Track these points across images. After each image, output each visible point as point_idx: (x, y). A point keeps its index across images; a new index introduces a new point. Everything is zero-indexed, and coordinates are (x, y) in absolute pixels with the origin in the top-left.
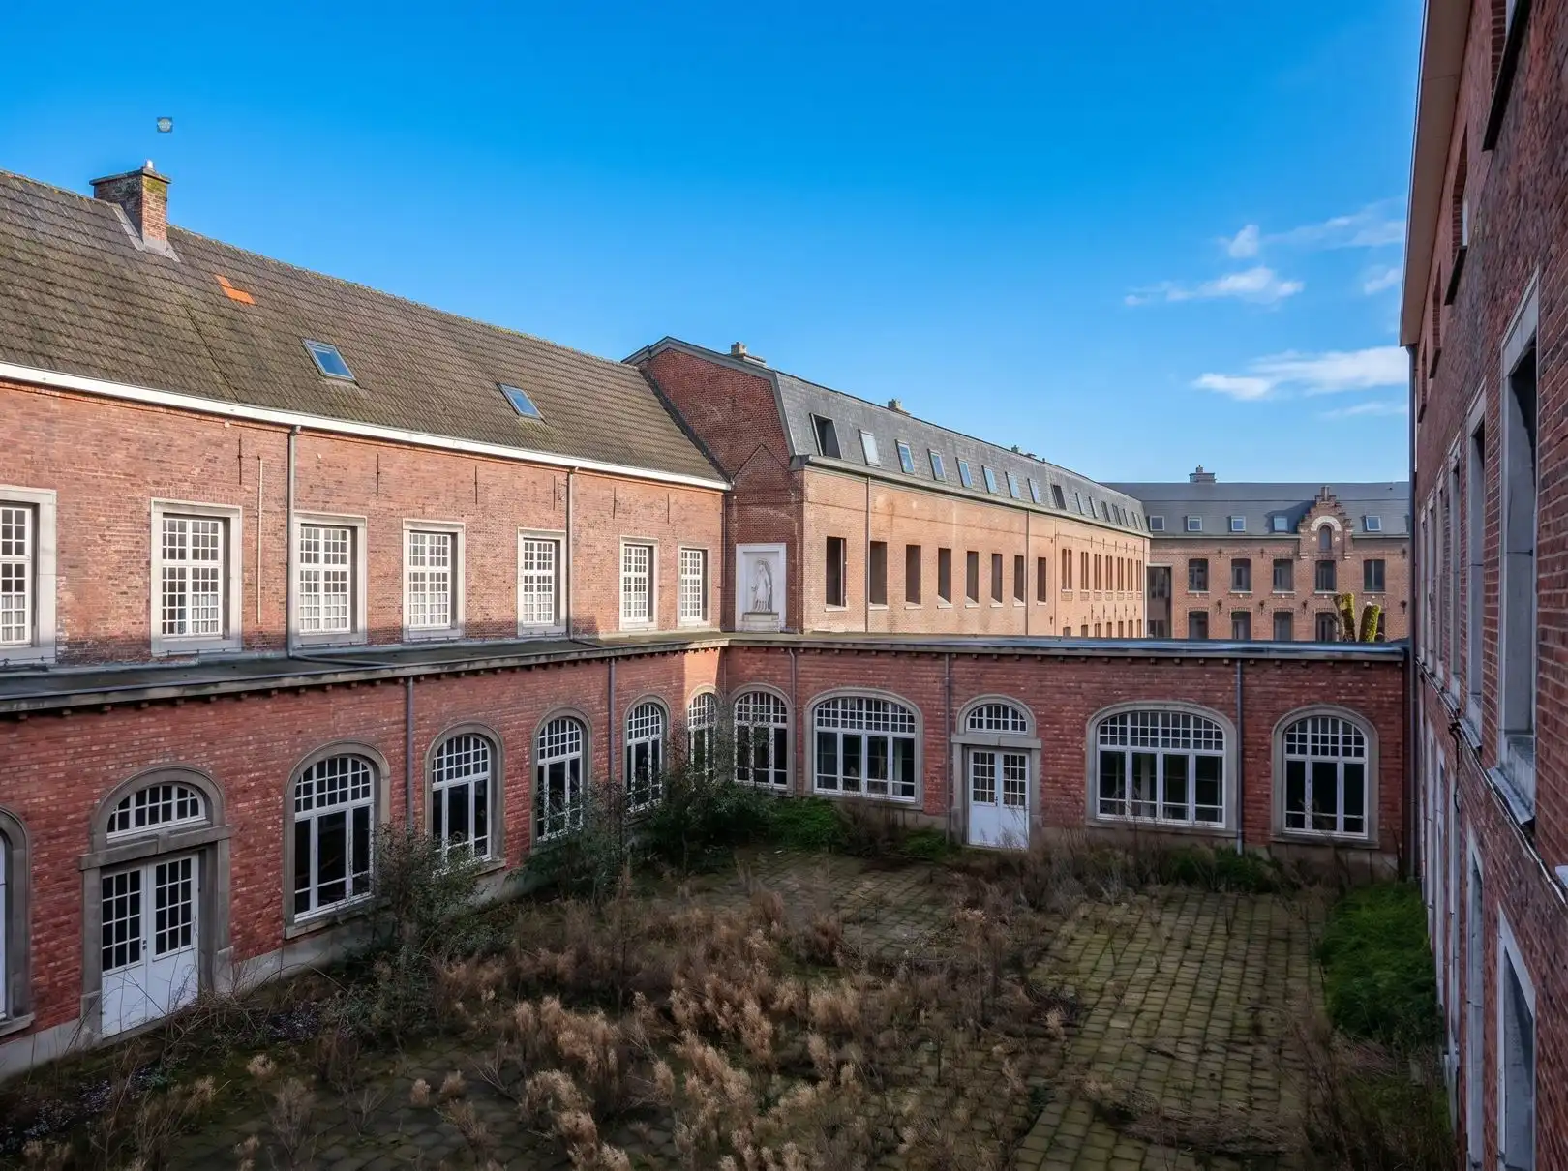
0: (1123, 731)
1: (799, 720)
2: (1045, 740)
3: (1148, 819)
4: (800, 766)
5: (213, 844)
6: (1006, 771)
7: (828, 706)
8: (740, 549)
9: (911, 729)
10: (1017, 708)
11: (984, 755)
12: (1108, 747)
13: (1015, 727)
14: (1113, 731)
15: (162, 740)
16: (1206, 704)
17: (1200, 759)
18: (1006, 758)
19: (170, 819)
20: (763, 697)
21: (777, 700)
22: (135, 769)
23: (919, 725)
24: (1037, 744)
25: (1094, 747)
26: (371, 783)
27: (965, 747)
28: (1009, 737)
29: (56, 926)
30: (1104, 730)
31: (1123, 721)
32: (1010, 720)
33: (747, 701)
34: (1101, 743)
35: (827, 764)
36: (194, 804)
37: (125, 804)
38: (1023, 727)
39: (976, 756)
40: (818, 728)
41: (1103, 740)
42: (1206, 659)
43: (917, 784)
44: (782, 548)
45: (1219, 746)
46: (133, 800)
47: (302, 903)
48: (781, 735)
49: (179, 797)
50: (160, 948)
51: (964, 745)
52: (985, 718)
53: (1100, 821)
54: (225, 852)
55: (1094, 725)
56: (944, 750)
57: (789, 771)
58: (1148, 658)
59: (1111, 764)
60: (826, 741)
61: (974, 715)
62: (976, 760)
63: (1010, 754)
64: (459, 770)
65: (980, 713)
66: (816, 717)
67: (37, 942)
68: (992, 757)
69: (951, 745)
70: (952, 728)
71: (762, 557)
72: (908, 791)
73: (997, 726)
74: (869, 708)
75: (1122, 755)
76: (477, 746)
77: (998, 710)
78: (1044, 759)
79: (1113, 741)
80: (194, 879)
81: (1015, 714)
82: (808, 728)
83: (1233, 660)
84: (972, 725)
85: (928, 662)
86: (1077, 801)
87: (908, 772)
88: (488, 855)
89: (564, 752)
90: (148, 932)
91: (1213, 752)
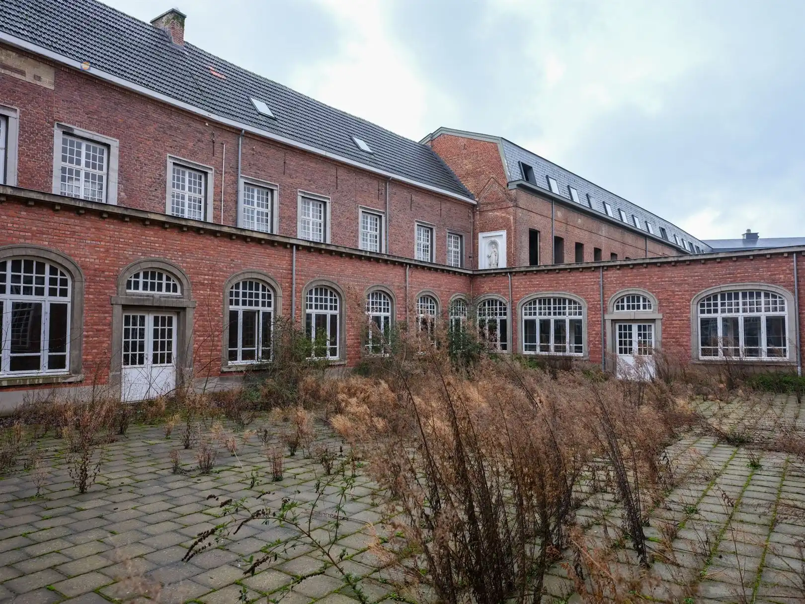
0: (716, 305)
1: (514, 313)
2: (664, 313)
3: (735, 358)
4: (514, 340)
5: (184, 309)
6: (640, 335)
7: (530, 304)
8: (480, 235)
9: (580, 314)
10: (645, 295)
11: (625, 326)
12: (706, 315)
13: (644, 307)
14: (709, 305)
15: (157, 245)
16: (774, 283)
17: (769, 319)
18: (639, 327)
19: (161, 291)
20: (492, 302)
21: (501, 303)
22: (143, 257)
23: (584, 310)
24: (660, 316)
25: (697, 316)
26: (272, 300)
27: (614, 321)
28: (642, 313)
29: (98, 330)
30: (702, 305)
31: (715, 298)
32: (641, 303)
33: (485, 305)
34: (701, 313)
35: (530, 337)
36: (175, 286)
37: (137, 276)
38: (650, 307)
39: (620, 327)
40: (525, 318)
41: (702, 312)
42: (771, 254)
43: (584, 345)
44: (504, 233)
45: (782, 309)
46: (141, 275)
47: (233, 356)
48: (504, 323)
49: (167, 280)
50: (155, 361)
51: (612, 320)
52: (625, 304)
53: (702, 361)
54: (190, 315)
55: (695, 302)
56: (601, 324)
57: (509, 343)
58: (731, 257)
59: (708, 326)
60: (530, 325)
61: (618, 302)
62: (620, 329)
63: (642, 324)
64: (321, 306)
65: (623, 301)
66: (523, 311)
67: (87, 336)
68: (630, 327)
69: (604, 320)
70: (605, 310)
71: (493, 239)
72: (579, 349)
73: (633, 308)
74: (555, 303)
75: (715, 320)
76: (331, 295)
77: (634, 298)
78: (663, 324)
79: (709, 312)
80: (174, 327)
81: (644, 300)
82: (519, 318)
83: (791, 254)
84: (618, 308)
85: (590, 274)
86: (687, 348)
87: (578, 340)
88: (338, 356)
89: (380, 311)
90: (149, 352)
91: (778, 313)
